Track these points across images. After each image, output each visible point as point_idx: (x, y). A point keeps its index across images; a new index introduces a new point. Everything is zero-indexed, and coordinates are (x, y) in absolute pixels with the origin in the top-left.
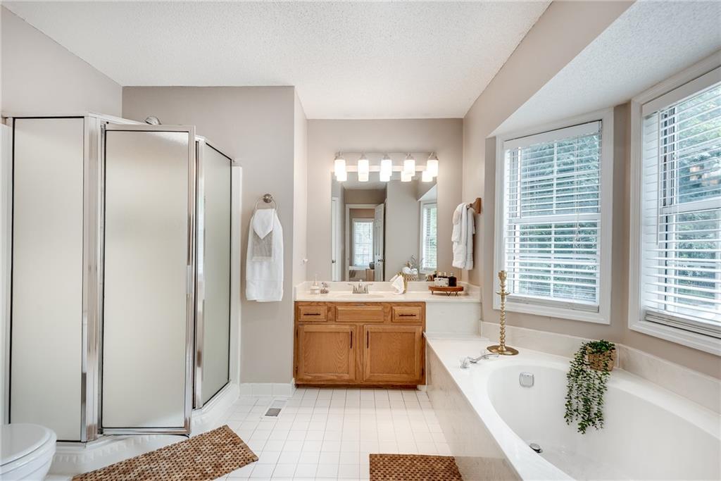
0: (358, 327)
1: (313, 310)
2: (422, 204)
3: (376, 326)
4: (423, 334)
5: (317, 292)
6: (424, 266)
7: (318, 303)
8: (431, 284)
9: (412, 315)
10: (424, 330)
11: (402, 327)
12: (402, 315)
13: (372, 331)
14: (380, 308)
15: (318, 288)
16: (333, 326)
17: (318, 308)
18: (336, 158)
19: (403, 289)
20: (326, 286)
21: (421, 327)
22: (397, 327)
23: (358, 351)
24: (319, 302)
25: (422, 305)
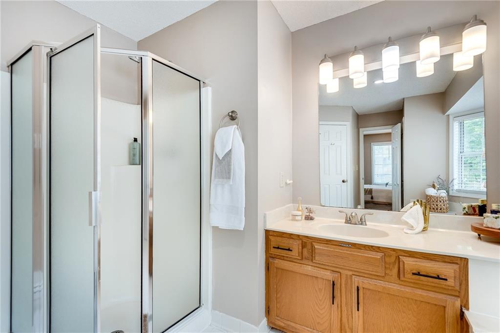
0: (344, 277)
1: (285, 243)
2: (451, 117)
3: (373, 282)
4: (462, 314)
5: (299, 218)
6: (456, 187)
7: (291, 236)
8: (475, 220)
9: (438, 278)
10: (465, 305)
11: (419, 292)
12: (419, 274)
13: (365, 286)
14: (379, 256)
15: (300, 213)
16: (310, 268)
17: (291, 241)
18: (322, 62)
19: (422, 225)
20: (310, 211)
21: (459, 300)
22: (408, 290)
23: (344, 308)
24: (292, 234)
25: (462, 263)
